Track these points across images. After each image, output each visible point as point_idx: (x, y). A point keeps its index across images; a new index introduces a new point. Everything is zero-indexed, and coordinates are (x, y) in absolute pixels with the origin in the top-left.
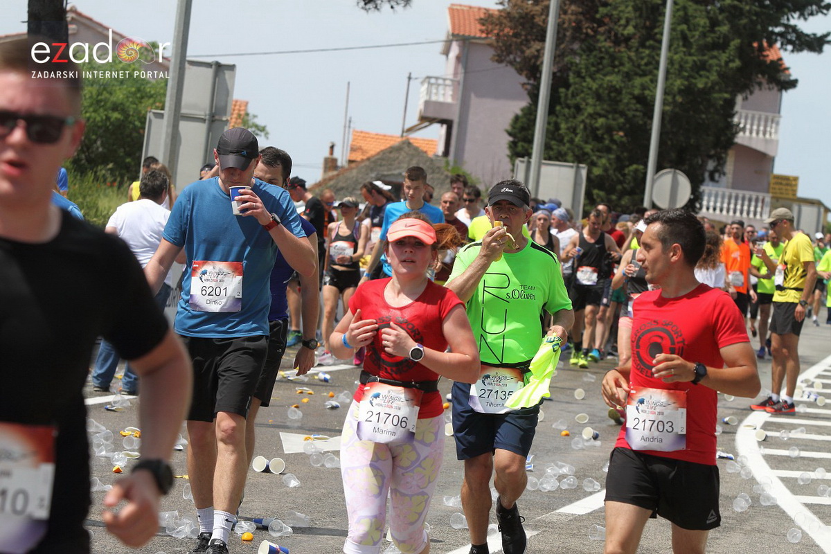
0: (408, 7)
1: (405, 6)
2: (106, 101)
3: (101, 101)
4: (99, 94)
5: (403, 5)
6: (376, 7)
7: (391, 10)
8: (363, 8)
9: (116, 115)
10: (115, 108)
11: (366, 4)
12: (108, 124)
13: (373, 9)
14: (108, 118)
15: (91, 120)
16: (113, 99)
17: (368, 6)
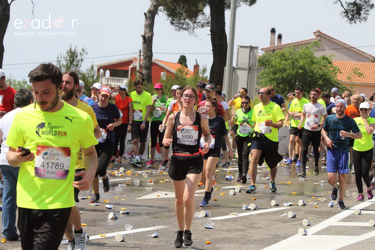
0: (366, 21)
1: (365, 21)
2: (296, 65)
3: (295, 66)
4: (293, 63)
5: (364, 21)
6: (355, 22)
7: (360, 23)
8: (350, 23)
9: (301, 71)
10: (301, 68)
11: (350, 21)
12: (298, 75)
13: (354, 23)
14: (297, 72)
15: (290, 73)
16: (299, 65)
17: (352, 22)
